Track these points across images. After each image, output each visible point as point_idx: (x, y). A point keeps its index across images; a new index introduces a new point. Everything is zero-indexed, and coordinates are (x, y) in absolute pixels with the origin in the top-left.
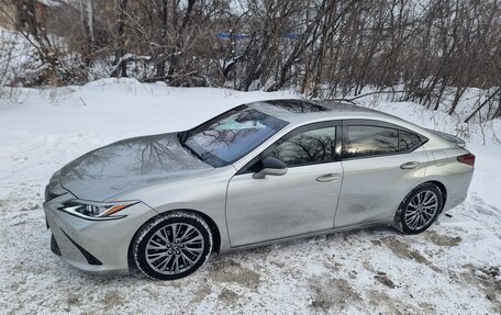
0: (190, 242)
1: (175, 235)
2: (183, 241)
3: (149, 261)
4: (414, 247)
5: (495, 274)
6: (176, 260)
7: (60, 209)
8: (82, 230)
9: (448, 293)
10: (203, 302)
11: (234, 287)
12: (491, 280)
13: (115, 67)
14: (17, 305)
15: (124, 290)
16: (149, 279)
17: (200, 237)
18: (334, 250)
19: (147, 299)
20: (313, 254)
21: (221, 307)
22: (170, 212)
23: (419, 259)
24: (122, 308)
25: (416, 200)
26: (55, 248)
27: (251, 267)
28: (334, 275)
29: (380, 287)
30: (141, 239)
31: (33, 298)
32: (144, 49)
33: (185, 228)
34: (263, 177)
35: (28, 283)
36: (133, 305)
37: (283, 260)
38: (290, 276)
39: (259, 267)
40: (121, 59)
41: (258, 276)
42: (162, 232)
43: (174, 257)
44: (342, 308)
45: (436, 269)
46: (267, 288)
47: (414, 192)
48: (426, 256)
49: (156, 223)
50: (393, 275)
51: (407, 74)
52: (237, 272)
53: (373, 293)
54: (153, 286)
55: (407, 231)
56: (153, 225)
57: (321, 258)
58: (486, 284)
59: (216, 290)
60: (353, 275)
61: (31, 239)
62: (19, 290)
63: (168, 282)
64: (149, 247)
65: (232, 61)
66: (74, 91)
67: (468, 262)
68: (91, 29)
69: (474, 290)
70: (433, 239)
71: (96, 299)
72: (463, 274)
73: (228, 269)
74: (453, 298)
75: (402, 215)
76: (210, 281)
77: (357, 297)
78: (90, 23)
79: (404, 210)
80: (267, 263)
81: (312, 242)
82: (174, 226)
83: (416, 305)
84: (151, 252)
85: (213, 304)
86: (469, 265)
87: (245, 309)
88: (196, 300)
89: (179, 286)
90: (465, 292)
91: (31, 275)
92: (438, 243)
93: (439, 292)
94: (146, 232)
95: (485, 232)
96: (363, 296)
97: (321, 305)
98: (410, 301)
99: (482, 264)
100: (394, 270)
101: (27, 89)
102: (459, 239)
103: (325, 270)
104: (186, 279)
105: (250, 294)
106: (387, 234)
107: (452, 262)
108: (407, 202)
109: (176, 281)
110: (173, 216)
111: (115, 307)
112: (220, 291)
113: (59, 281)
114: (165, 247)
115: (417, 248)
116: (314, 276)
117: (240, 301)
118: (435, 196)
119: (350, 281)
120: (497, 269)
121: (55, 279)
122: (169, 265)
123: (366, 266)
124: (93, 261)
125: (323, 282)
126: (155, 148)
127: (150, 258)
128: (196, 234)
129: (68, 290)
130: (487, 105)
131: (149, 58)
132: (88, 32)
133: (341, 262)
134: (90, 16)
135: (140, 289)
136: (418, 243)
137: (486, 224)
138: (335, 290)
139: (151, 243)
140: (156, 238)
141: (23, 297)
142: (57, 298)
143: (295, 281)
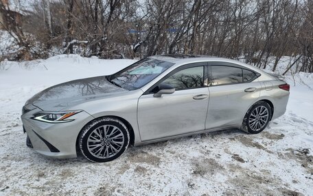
0: (115, 137)
1: (105, 133)
2: (111, 137)
3: (90, 150)
4: (255, 141)
5: (306, 153)
6: (107, 150)
7: (32, 118)
8: (46, 129)
9: (278, 164)
10: (125, 173)
11: (144, 165)
12: (304, 156)
13: (66, 49)
14: (5, 179)
15: (74, 168)
16: (90, 162)
17: (122, 134)
18: (206, 143)
19: (89, 173)
20: (193, 146)
21: (136, 176)
22: (101, 118)
23: (259, 146)
24: (73, 178)
25: (255, 111)
26: (29, 144)
27: (154, 154)
28: (207, 157)
29: (236, 162)
30: (84, 135)
31: (16, 175)
32: (83, 36)
33: (111, 128)
34: (159, 96)
35: (12, 166)
36: (80, 177)
37: (174, 150)
38: (179, 158)
39: (159, 154)
40: (69, 43)
41: (159, 159)
42: (98, 131)
43: (105, 147)
44: (213, 174)
45: (270, 152)
46: (165, 165)
47: (254, 106)
48: (263, 145)
49: (94, 125)
50: (243, 156)
51: (246, 50)
52: (146, 156)
53: (231, 166)
54: (92, 166)
55: (251, 132)
56: (92, 126)
57: (198, 148)
58: (301, 159)
59: (133, 167)
60: (219, 156)
61: (14, 143)
62: (6, 170)
63: (102, 164)
64: (89, 140)
65: (138, 44)
66: (40, 62)
67: (289, 147)
68: (50, 26)
69: (294, 162)
70: (267, 136)
71: (56, 173)
72: (287, 154)
73: (140, 155)
74: (281, 167)
75: (247, 121)
76: (128, 162)
77: (221, 168)
78: (50, 22)
79: (248, 118)
80: (164, 152)
81: (192, 139)
82: (105, 127)
83: (258, 171)
84: (91, 143)
85: (131, 175)
86: (290, 149)
87: (151, 176)
88: (120, 173)
89: (109, 165)
90: (288, 163)
91: (14, 162)
92: (270, 138)
93: (272, 164)
94: (87, 131)
95: (299, 131)
96: (225, 167)
97: (199, 173)
98: (254, 169)
99: (298, 148)
100: (244, 153)
101: (10, 62)
102: (282, 136)
103: (201, 154)
104: (113, 162)
105: (154, 169)
106: (238, 134)
107: (279, 147)
108: (250, 113)
109: (107, 163)
110: (104, 120)
111: (68, 178)
112: (135, 168)
113: (32, 165)
114: (99, 141)
115: (257, 141)
116: (194, 157)
117: (148, 172)
118: (266, 109)
119: (216, 160)
120: (307, 150)
121: (29, 164)
122: (103, 152)
123: (226, 151)
124: (54, 149)
125: (200, 160)
126: (90, 87)
127: (90, 147)
128: (119, 133)
129: (38, 169)
130: (295, 65)
131: (86, 42)
132: (48, 28)
133: (211, 149)
134: (49, 18)
135: (84, 167)
136: (258, 138)
137: (299, 127)
138: (207, 164)
139: (91, 138)
140: (94, 134)
141: (9, 174)
142: (30, 174)
143: (182, 161)
